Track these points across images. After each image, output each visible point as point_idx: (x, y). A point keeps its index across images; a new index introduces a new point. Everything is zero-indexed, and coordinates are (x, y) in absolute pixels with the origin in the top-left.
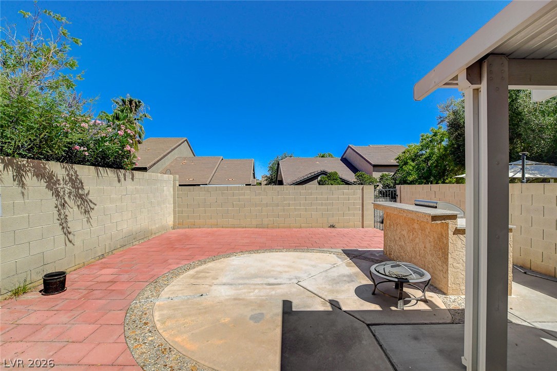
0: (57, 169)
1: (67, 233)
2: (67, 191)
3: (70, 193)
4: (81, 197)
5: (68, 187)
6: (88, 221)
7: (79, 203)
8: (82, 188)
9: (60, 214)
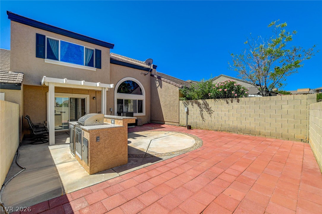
0: (201, 101)
1: (203, 118)
2: (203, 107)
3: (204, 107)
4: (208, 109)
5: (203, 106)
6: (210, 116)
7: (207, 110)
8: (208, 106)
9: (201, 113)
